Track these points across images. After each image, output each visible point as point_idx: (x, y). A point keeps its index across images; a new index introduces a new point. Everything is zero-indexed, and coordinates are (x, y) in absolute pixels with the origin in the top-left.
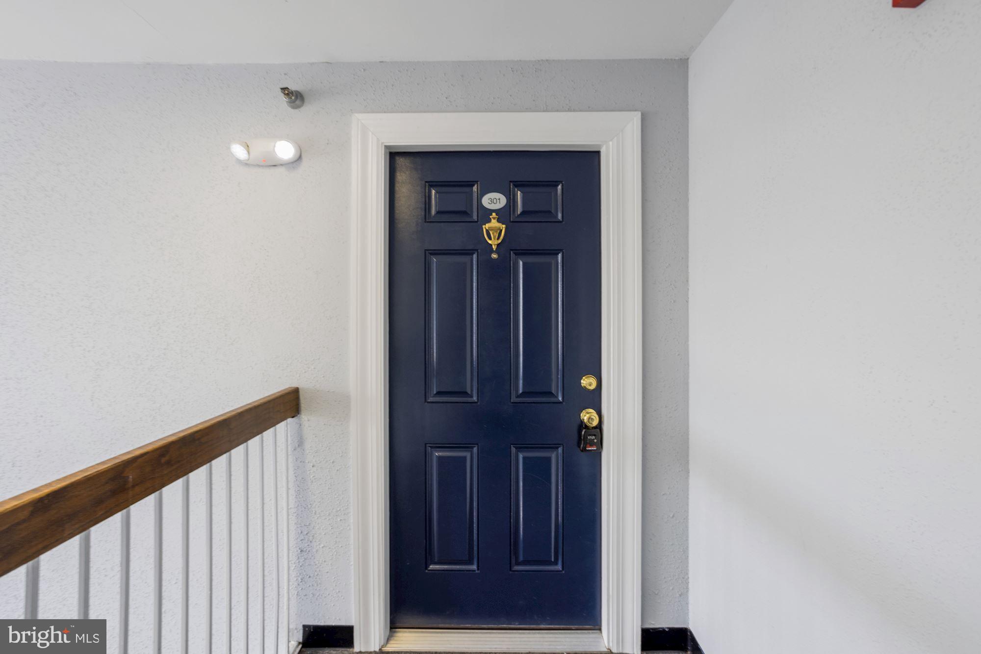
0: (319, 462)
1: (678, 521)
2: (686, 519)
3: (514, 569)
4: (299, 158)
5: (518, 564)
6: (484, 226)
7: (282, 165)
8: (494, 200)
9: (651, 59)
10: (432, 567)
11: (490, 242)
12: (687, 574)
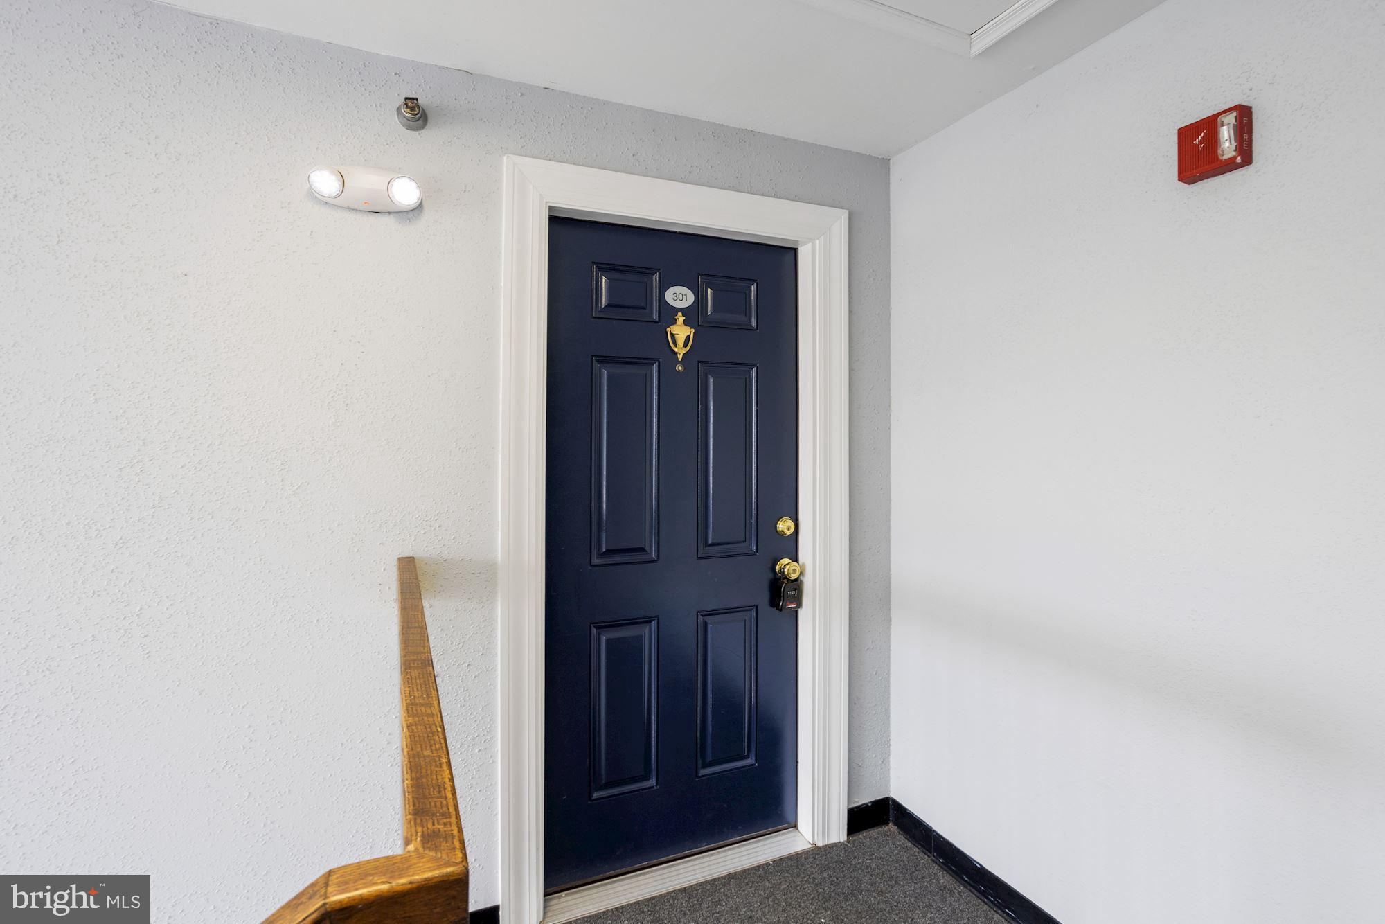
0: (446, 668)
1: (880, 678)
2: (888, 674)
3: (700, 775)
4: (420, 207)
5: (705, 766)
6: (668, 329)
7: (389, 213)
8: (680, 296)
9: (857, 153)
10: (596, 795)
11: (676, 350)
12: (889, 736)
